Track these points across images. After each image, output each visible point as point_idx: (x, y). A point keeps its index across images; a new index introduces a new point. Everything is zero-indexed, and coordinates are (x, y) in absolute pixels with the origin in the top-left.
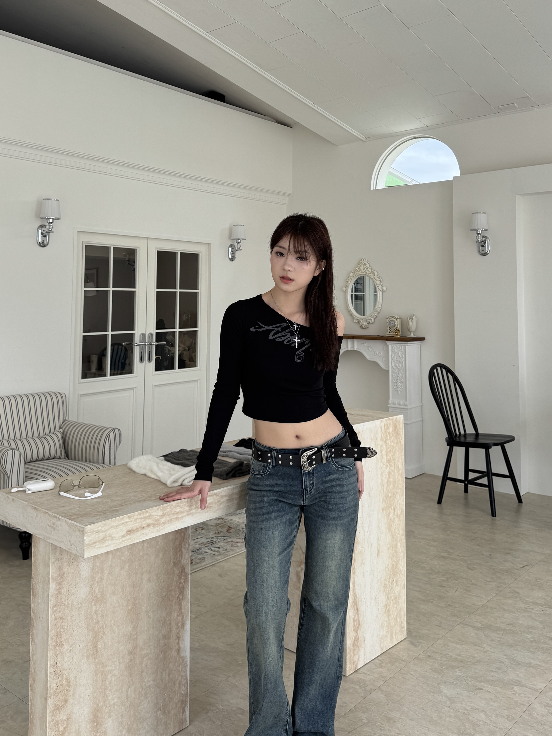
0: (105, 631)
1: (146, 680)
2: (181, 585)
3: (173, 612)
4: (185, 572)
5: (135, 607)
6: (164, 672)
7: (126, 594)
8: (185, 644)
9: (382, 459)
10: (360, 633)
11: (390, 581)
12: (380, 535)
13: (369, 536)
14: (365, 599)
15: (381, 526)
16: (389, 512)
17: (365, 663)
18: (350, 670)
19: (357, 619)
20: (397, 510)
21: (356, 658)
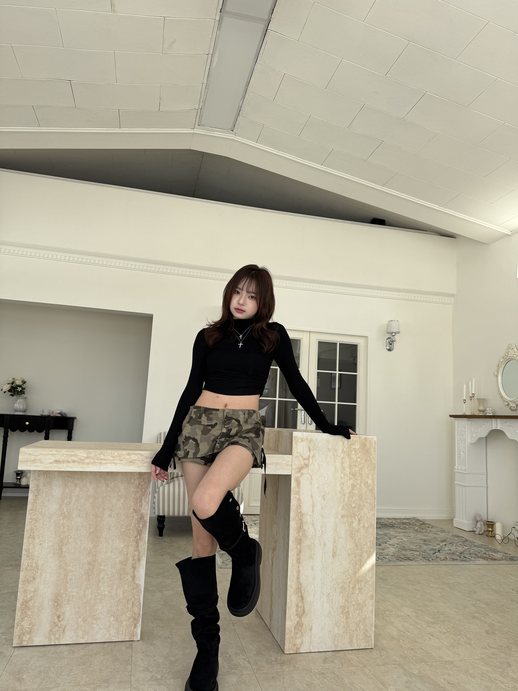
0: (69, 540)
1: (102, 589)
2: (139, 529)
3: (130, 547)
4: (143, 519)
5: (96, 531)
6: (119, 589)
7: (89, 520)
8: (140, 574)
9: (343, 470)
10: (305, 621)
11: (351, 586)
12: (338, 539)
13: (321, 535)
14: (313, 592)
15: (340, 531)
16: (351, 521)
17: (310, 650)
18: (290, 649)
19: (301, 606)
20: (363, 521)
21: (298, 641)
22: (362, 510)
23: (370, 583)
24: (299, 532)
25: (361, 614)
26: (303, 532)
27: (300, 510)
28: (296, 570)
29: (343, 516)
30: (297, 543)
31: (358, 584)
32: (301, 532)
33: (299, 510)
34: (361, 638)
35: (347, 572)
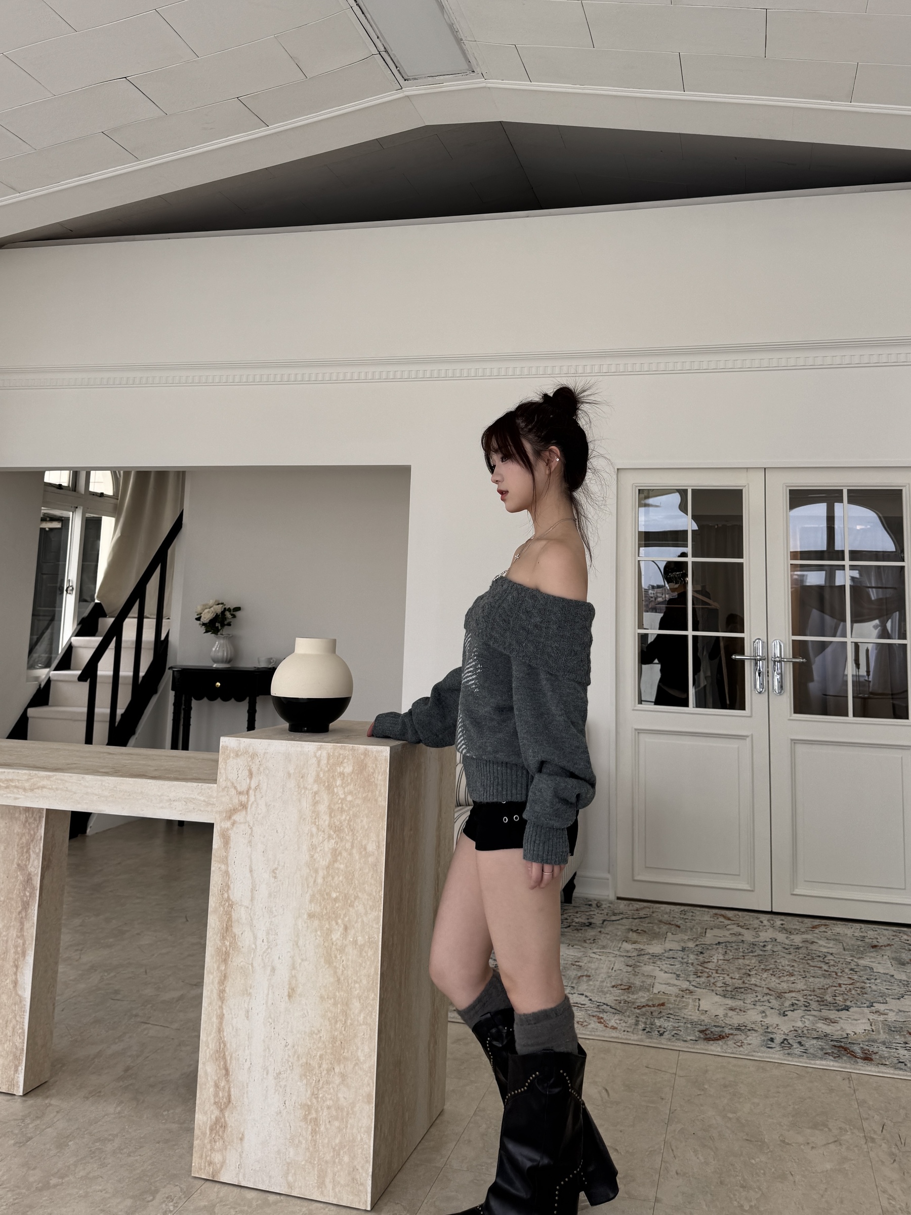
2: (25, 899)
3: (12, 929)
4: (32, 883)
8: (24, 980)
9: (315, 819)
10: (231, 1119)
11: (325, 1066)
12: (300, 961)
13: (267, 949)
14: (248, 1063)
15: (305, 946)
16: (328, 927)
17: (238, 1180)
18: (201, 1169)
19: (224, 1087)
20: (353, 932)
21: (217, 1158)
22: (352, 905)
23: (364, 1067)
24: (223, 938)
25: (344, 1130)
26: (232, 939)
27: (228, 894)
28: (217, 1013)
29: (311, 916)
30: (221, 960)
31: (339, 1064)
32: (228, 939)
33: (226, 895)
34: (342, 1182)
35: (317, 1034)
